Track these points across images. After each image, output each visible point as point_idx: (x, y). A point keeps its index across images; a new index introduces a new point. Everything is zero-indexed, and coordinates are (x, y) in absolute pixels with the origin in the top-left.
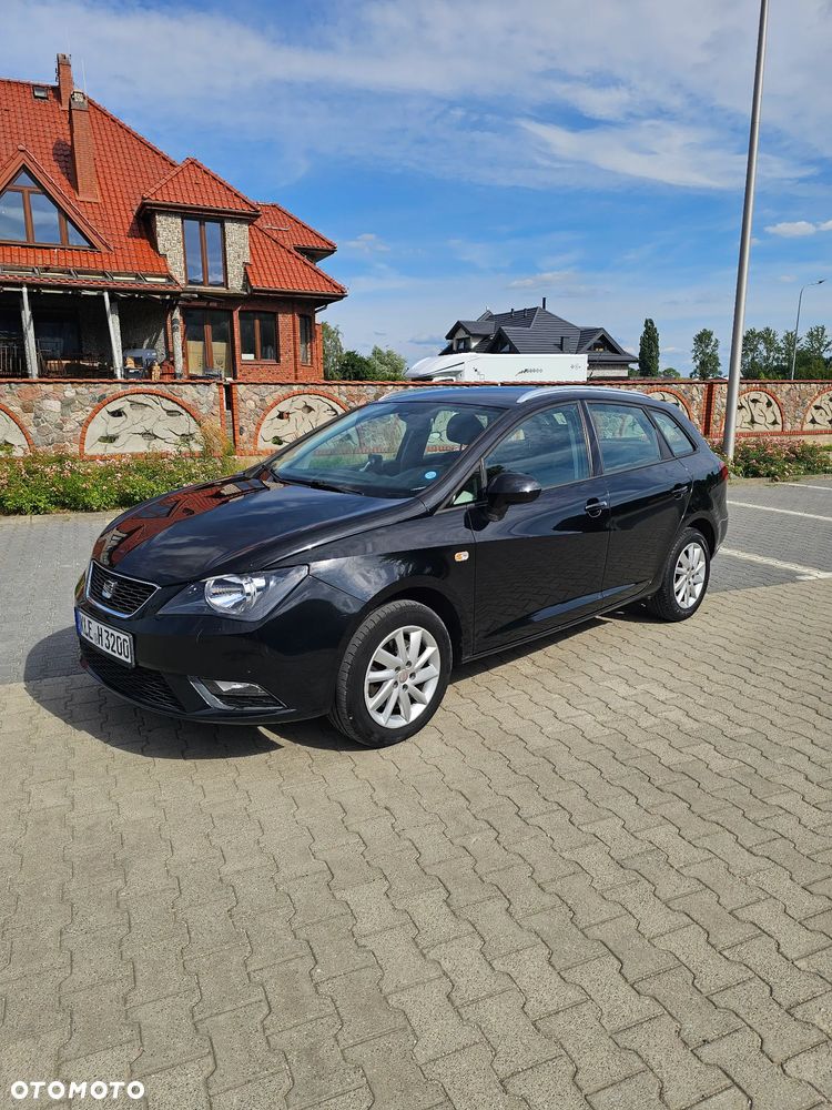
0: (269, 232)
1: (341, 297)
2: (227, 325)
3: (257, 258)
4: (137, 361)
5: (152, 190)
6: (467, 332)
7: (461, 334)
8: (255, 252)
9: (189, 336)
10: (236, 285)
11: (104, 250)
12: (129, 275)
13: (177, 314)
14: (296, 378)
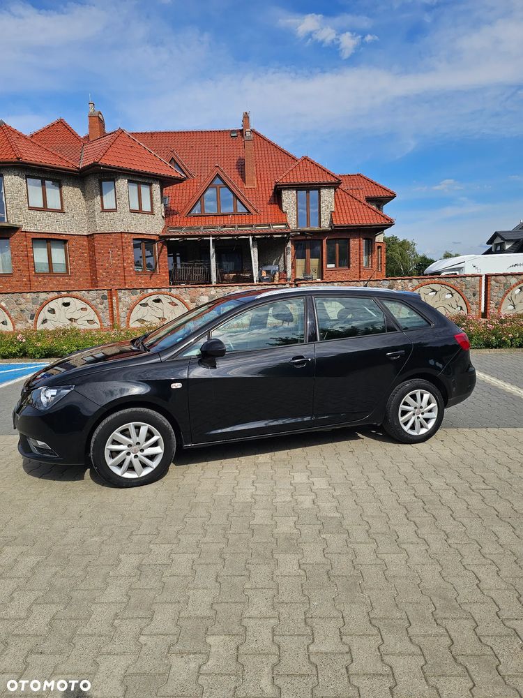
0: (348, 191)
1: (391, 225)
2: (319, 248)
3: (339, 207)
4: (268, 272)
5: (281, 178)
6: (502, 239)
7: (498, 240)
8: (338, 204)
9: (297, 256)
10: (325, 224)
11: (254, 213)
12: (265, 225)
13: (289, 245)
14: (360, 277)
